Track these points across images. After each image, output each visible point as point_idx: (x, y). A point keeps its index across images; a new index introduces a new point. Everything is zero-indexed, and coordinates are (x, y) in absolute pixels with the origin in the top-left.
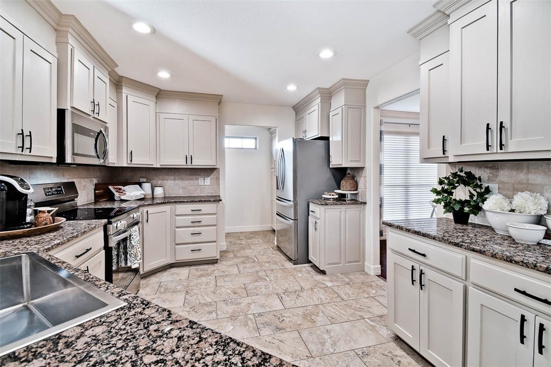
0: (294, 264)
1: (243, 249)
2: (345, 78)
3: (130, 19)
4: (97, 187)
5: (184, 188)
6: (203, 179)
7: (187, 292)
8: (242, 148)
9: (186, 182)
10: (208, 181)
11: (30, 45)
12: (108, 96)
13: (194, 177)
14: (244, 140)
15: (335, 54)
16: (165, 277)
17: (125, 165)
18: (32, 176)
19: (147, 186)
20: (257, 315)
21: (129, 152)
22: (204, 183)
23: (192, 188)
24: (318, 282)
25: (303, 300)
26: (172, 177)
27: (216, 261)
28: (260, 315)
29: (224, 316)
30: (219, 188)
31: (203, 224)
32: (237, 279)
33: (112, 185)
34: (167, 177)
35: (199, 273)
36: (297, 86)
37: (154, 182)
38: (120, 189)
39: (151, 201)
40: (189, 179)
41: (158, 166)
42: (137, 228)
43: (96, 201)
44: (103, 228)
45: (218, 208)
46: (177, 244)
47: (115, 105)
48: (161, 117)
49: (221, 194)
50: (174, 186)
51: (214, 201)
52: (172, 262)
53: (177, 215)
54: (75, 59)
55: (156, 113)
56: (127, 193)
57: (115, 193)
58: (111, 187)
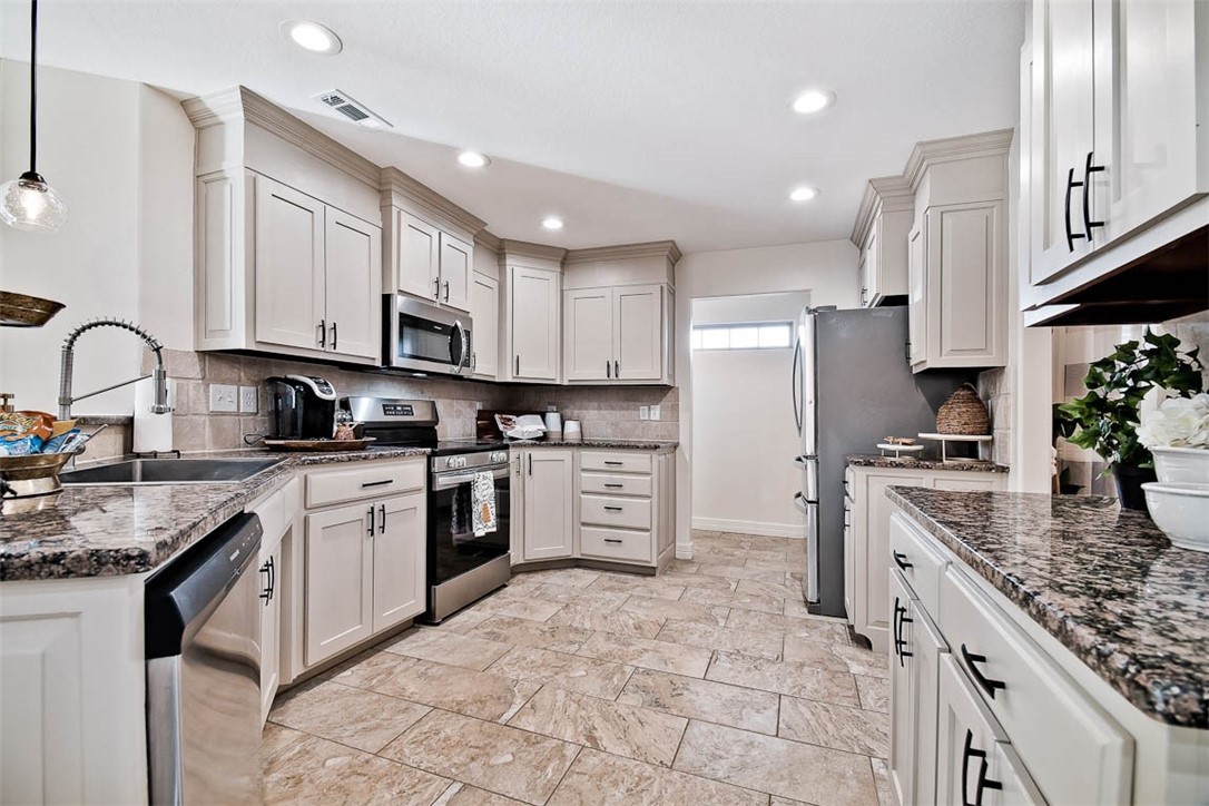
0: (809, 613)
1: (727, 563)
2: (925, 139)
3: (450, 152)
4: (481, 415)
5: (615, 425)
6: (646, 408)
7: (567, 605)
8: (758, 348)
9: (618, 414)
10: (656, 413)
11: (333, 215)
12: (470, 267)
13: (631, 403)
14: (763, 330)
15: (834, 99)
16: (556, 579)
17: (508, 379)
18: (372, 388)
19: (553, 419)
20: (641, 670)
21: (515, 359)
22: (649, 415)
23: (628, 425)
24: (833, 658)
25: (757, 677)
26: (596, 404)
27: (651, 571)
28: (647, 673)
29: (589, 654)
30: (678, 426)
31: (623, 492)
32: (662, 609)
33: (499, 412)
34: (587, 404)
35: (609, 584)
36: (818, 190)
37: (568, 412)
38: (510, 420)
39: (543, 440)
40: (622, 409)
41: (566, 383)
42: (490, 475)
43: (479, 436)
44: (425, 460)
45: (655, 463)
46: (584, 524)
47: (495, 285)
48: (570, 296)
49: (682, 441)
50: (598, 419)
51: (645, 448)
52: (575, 556)
53: (583, 470)
54: (403, 225)
55: (562, 291)
56: (517, 427)
57: (501, 427)
58: (497, 416)
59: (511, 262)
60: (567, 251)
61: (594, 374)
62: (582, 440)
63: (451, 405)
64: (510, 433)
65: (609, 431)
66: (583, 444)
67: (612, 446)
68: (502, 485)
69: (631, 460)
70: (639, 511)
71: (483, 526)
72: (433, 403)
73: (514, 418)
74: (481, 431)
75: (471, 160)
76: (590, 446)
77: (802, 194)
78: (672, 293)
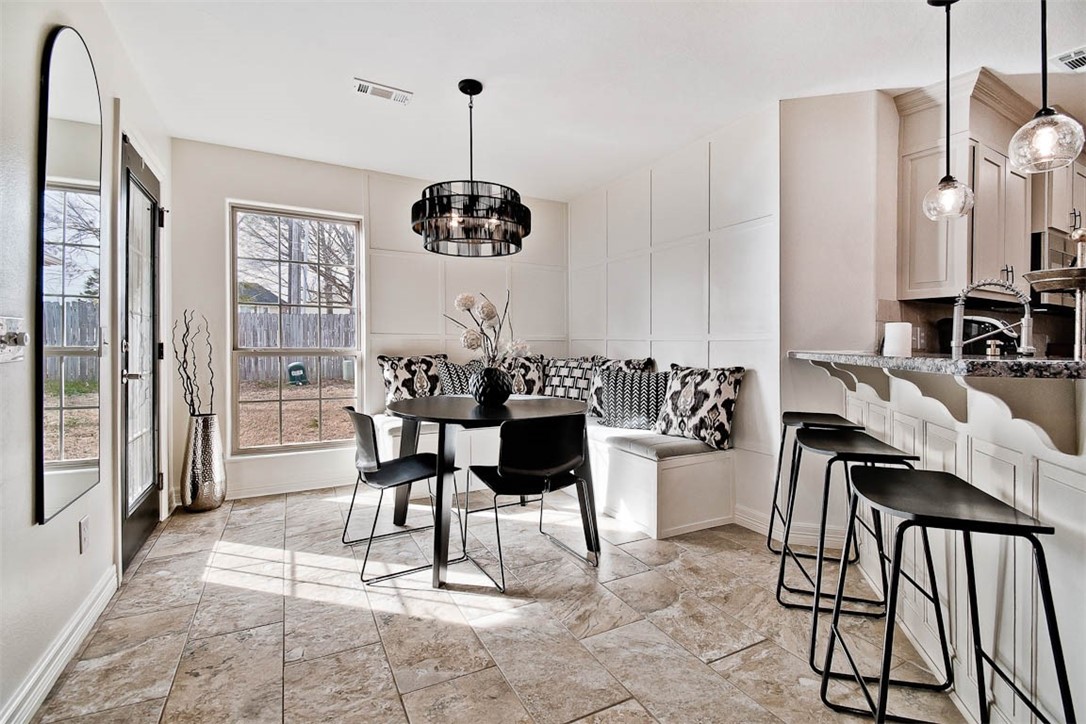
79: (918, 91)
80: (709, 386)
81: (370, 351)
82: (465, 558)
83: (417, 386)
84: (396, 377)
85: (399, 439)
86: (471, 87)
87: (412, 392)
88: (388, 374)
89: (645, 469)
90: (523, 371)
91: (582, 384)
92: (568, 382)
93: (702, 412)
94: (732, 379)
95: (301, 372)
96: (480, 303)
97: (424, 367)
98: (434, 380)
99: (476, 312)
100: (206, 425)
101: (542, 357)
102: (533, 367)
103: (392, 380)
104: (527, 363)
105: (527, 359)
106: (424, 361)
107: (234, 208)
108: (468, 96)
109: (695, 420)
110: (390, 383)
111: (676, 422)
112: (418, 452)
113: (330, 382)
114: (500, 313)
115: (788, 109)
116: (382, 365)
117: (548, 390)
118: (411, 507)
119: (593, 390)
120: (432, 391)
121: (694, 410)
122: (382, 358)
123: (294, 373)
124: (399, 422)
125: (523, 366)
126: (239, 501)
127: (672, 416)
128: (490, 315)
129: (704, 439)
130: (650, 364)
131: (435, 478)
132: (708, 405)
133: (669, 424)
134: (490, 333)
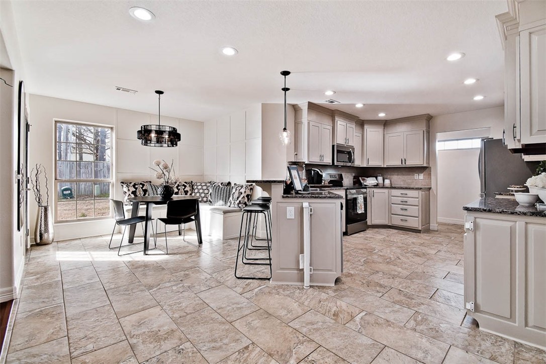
4: (354, 178)
5: (404, 181)
6: (417, 175)
9: (406, 177)
10: (421, 176)
11: (323, 126)
12: (354, 132)
13: (411, 173)
17: (365, 166)
18: (327, 171)
19: (380, 179)
21: (368, 160)
22: (419, 177)
23: (410, 181)
26: (397, 174)
27: (419, 231)
30: (431, 181)
31: (408, 204)
33: (361, 177)
37: (385, 177)
39: (377, 186)
40: (407, 175)
41: (385, 166)
42: (362, 195)
43: (354, 185)
44: (345, 191)
45: (420, 194)
46: (392, 214)
47: (361, 135)
48: (387, 136)
49: (433, 187)
50: (398, 179)
51: (416, 189)
52: (389, 225)
53: (392, 196)
54: (338, 124)
55: (384, 134)
56: (368, 182)
57: (362, 182)
58: (360, 178)
59: (366, 127)
60: (386, 120)
61: (397, 163)
62: (391, 186)
63: (346, 175)
64: (365, 184)
65: (402, 183)
66: (392, 188)
67: (403, 188)
68: (365, 199)
69: (410, 193)
70: (414, 211)
71: (360, 210)
72: (341, 175)
73: (366, 179)
74: (355, 183)
75: (359, 105)
76: (395, 188)
77: (478, 98)
78: (428, 132)
79: (297, 105)
80: (243, 190)
81: (117, 180)
82: (155, 248)
83: (138, 193)
84: (129, 190)
85: (131, 213)
86: (160, 92)
87: (136, 195)
88: (125, 189)
89: (220, 217)
90: (183, 187)
91: (206, 191)
92: (201, 191)
93: (240, 199)
94: (249, 188)
95: (70, 192)
96: (162, 163)
97: (141, 186)
98: (145, 191)
99: (161, 166)
100: (46, 209)
101: (192, 182)
102: (188, 186)
103: (127, 191)
104: (185, 184)
105: (186, 183)
106: (141, 184)
107: (56, 122)
108: (158, 95)
109: (238, 201)
110: (126, 192)
111: (233, 202)
112: (139, 216)
113: (86, 197)
114: (170, 166)
115: (264, 106)
116: (122, 186)
117: (193, 194)
118: (135, 238)
119: (209, 194)
120: (144, 195)
121: (238, 198)
122: (123, 183)
123: (65, 192)
124: (131, 207)
125: (184, 185)
126: (59, 241)
127: (232, 201)
128: (166, 167)
129: (240, 207)
130: (229, 183)
131: (145, 222)
132: (242, 196)
133: (231, 203)
134: (166, 173)
